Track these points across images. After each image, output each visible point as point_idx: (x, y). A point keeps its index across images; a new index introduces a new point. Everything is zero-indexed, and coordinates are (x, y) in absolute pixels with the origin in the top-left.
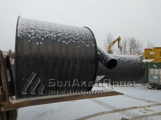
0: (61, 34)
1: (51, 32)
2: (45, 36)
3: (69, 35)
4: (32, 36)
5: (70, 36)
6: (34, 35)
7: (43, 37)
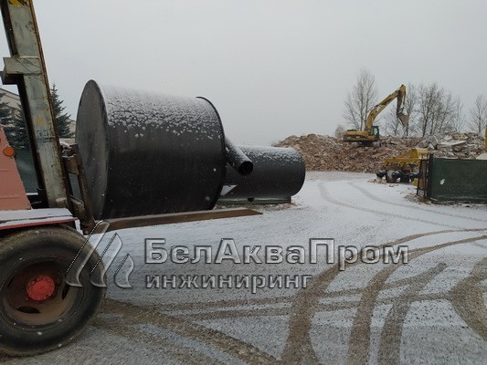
0: (169, 118)
1: (154, 116)
2: (147, 122)
3: (182, 119)
4: (128, 124)
5: (183, 122)
6: (131, 123)
7: (144, 125)
